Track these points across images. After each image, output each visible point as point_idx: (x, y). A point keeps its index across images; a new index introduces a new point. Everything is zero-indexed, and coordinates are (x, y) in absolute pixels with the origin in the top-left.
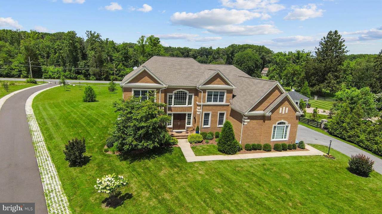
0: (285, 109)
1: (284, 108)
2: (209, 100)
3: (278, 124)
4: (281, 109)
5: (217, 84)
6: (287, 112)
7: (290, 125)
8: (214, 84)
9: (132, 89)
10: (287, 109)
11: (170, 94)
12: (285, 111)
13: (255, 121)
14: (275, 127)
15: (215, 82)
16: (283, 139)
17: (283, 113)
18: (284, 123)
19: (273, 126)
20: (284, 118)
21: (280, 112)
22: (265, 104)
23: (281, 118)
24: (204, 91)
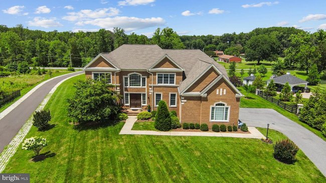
0: (223, 90)
1: (221, 89)
2: (160, 82)
3: (217, 105)
4: (218, 90)
5: (166, 67)
6: (225, 93)
7: (229, 107)
8: (164, 67)
9: (93, 72)
10: (225, 90)
11: (126, 77)
12: (223, 93)
13: (192, 102)
14: (213, 108)
15: (164, 65)
16: (224, 121)
17: (221, 94)
18: (224, 105)
19: (211, 107)
20: (222, 100)
21: (217, 93)
22: (202, 85)
23: (219, 100)
24: (154, 73)
